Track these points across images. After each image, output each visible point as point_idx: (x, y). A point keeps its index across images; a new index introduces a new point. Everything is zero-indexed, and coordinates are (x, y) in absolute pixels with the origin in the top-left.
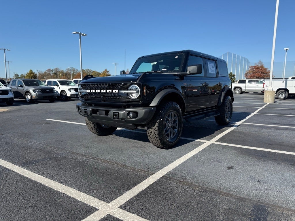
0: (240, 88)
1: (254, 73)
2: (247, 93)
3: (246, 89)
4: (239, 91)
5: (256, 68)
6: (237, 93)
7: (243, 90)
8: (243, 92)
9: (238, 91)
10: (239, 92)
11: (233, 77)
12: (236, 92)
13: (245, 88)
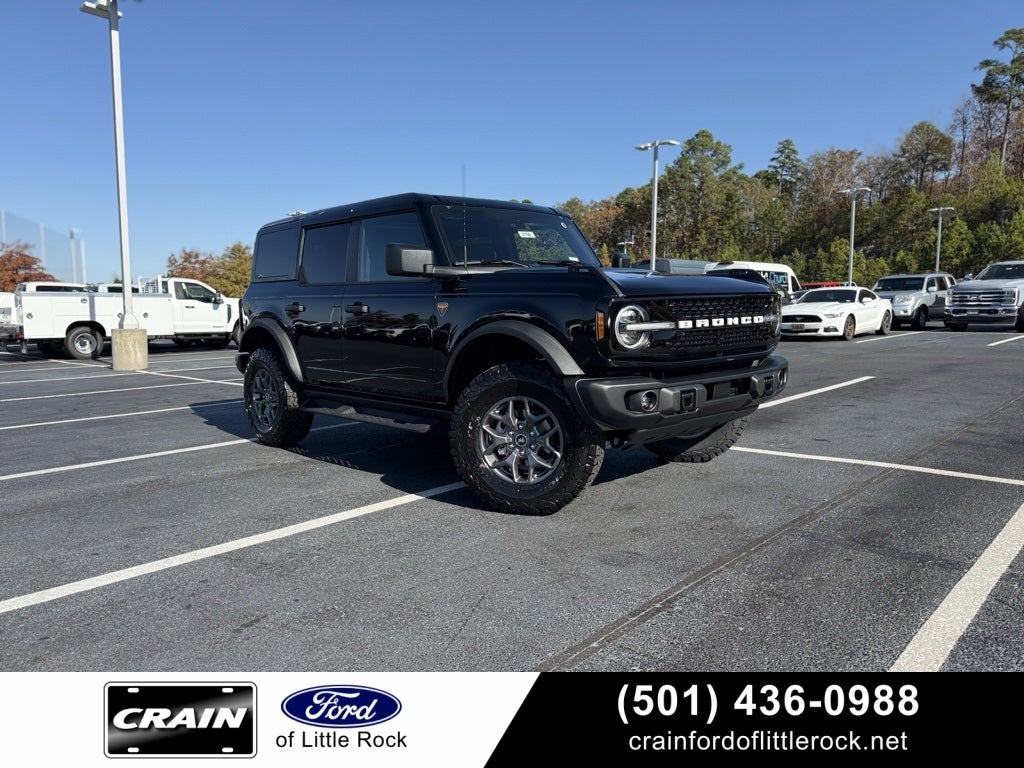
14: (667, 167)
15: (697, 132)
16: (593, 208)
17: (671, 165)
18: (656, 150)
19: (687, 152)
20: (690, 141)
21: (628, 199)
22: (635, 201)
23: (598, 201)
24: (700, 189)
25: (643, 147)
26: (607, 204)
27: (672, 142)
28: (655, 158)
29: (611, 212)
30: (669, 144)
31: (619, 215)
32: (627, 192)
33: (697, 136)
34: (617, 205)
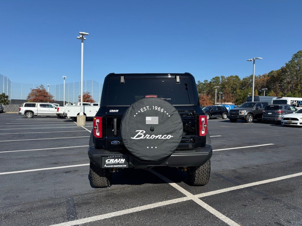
0: (32, 112)
1: (36, 96)
2: (40, 117)
3: (39, 112)
4: (31, 114)
5: (38, 91)
6: (29, 117)
7: (35, 114)
8: (35, 116)
9: (29, 115)
10: (31, 116)
11: (6, 99)
12: (27, 116)
13: (37, 112)
14: (286, 63)
15: (298, 51)
16: (259, 77)
17: (287, 63)
18: (254, 61)
19: (294, 58)
20: (295, 54)
21: (272, 74)
22: (275, 75)
23: (261, 75)
24: (299, 70)
25: (249, 60)
26: (264, 76)
27: (259, 58)
28: (254, 63)
29: (265, 78)
30: (258, 59)
31: (269, 79)
32: (272, 72)
33: (298, 52)
34: (268, 76)
